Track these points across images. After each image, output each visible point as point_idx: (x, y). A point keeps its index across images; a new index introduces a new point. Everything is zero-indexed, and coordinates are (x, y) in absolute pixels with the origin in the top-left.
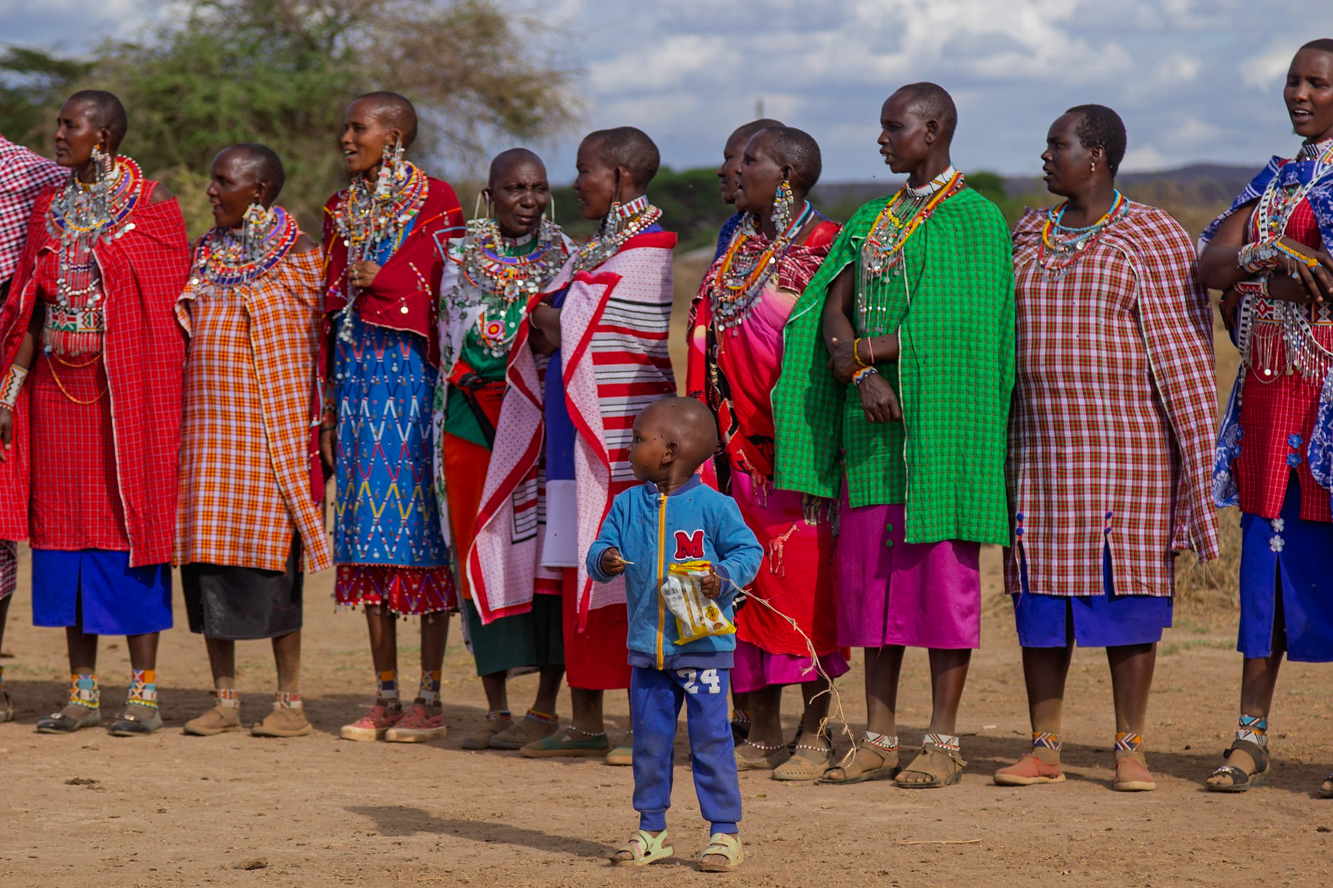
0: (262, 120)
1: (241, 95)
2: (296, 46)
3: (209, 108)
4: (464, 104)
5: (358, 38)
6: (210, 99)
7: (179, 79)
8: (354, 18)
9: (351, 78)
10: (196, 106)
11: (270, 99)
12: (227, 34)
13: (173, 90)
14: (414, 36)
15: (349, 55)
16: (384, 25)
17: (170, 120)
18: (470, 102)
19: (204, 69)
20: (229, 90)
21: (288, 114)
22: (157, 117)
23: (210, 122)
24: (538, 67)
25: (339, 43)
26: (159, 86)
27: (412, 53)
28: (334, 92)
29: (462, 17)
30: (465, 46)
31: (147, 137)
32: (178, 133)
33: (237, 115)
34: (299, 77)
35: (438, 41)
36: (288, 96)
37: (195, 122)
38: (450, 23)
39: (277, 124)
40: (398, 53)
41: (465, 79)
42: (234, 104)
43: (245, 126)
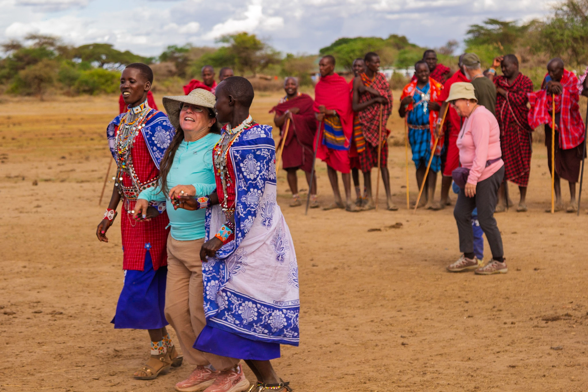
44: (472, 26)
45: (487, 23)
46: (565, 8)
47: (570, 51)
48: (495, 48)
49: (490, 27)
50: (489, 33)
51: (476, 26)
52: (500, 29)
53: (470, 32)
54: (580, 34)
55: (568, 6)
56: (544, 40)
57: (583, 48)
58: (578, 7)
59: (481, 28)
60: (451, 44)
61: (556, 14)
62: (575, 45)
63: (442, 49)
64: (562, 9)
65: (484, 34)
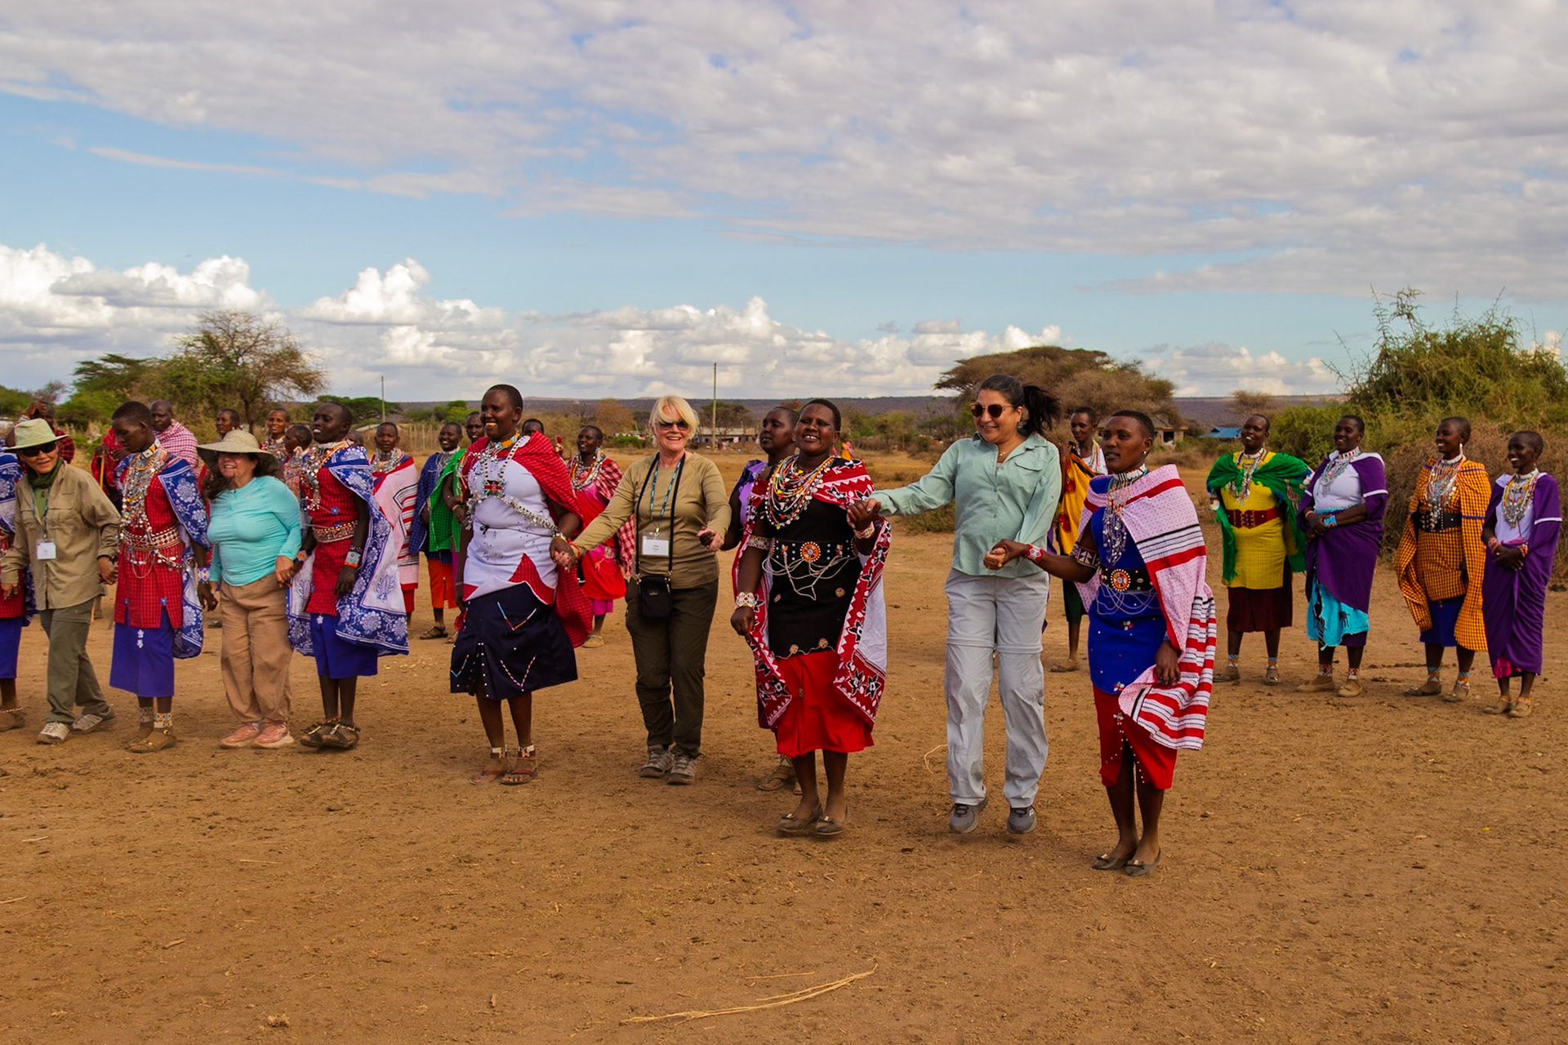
0: (213, 387)
1: (205, 378)
2: (223, 362)
3: (194, 383)
4: (286, 382)
5: (247, 359)
6: (193, 380)
7: (182, 373)
8: (245, 352)
9: (245, 373)
10: (188, 382)
11: (215, 380)
12: (200, 357)
13: (180, 376)
14: (267, 358)
15: (244, 364)
16: (256, 354)
17: (179, 387)
18: (288, 382)
19: (193, 370)
20: (200, 377)
21: (223, 385)
22: (174, 386)
23: (193, 388)
24: (313, 370)
25: (240, 359)
26: (174, 375)
27: (267, 363)
28: (239, 378)
29: (285, 352)
30: (286, 362)
31: (170, 393)
32: (183, 392)
33: (204, 386)
34: (227, 372)
35: (276, 361)
36: (223, 379)
37: (189, 388)
38: (280, 355)
39: (219, 389)
40: (262, 364)
41: (286, 374)
42: (202, 382)
43: (207, 391)
44: (83, 363)
45: (105, 360)
46: (199, 344)
47: (206, 404)
48: (118, 396)
49: (110, 366)
50: (109, 374)
51: (91, 363)
52: (125, 368)
53: (80, 371)
54: (219, 379)
55: (203, 341)
56: (168, 385)
57: (224, 400)
58: (218, 343)
59: (98, 367)
60: (53, 387)
61: (186, 352)
62: (213, 395)
63: (40, 393)
64: (193, 345)
65: (103, 375)
